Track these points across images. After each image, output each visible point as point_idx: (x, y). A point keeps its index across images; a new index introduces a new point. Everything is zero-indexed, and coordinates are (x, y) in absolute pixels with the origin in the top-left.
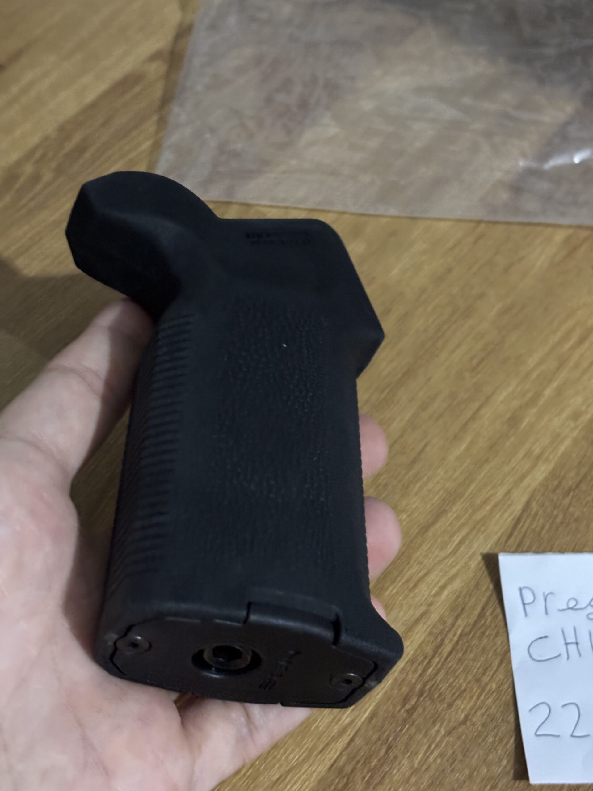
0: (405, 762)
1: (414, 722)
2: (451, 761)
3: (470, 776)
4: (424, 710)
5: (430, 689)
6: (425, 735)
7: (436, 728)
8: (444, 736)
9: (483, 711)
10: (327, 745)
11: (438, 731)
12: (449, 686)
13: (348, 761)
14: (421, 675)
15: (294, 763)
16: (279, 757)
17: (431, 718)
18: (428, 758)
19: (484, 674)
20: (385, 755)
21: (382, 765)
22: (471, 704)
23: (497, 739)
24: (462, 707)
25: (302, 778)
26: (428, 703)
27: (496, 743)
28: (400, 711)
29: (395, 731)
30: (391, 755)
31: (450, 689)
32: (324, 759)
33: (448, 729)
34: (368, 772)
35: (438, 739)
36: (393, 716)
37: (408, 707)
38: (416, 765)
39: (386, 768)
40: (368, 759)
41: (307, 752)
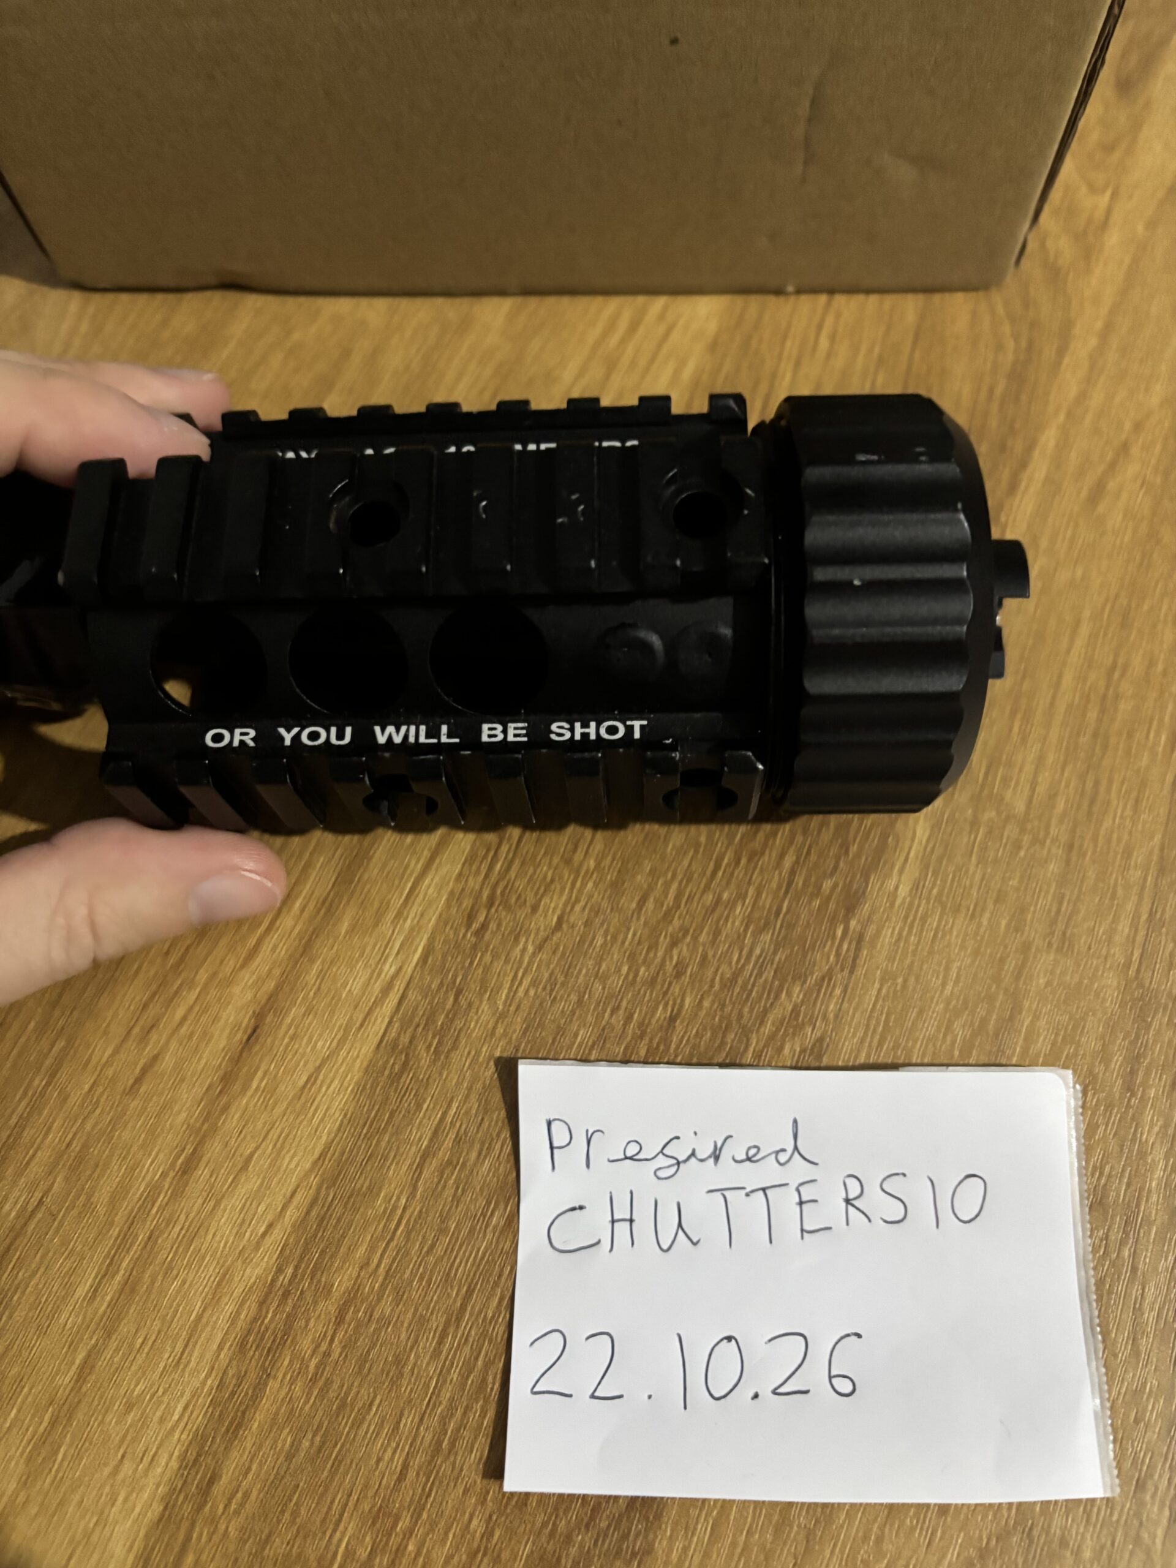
0: (485, 1006)
1: (488, 946)
2: (548, 988)
3: (580, 1001)
4: (499, 925)
5: (503, 894)
6: (507, 961)
7: (521, 946)
8: (534, 954)
9: (582, 903)
10: (368, 1014)
11: (524, 950)
12: (529, 881)
13: (403, 1029)
14: (487, 876)
15: (325, 1052)
16: (301, 1050)
17: (510, 933)
18: (515, 992)
19: (575, 850)
20: (453, 1006)
21: (452, 1021)
22: (564, 898)
23: (609, 938)
24: (552, 905)
25: (341, 1070)
26: (504, 913)
27: (609, 945)
28: (465, 935)
29: (463, 967)
30: (463, 1002)
31: (530, 885)
32: (368, 1036)
33: (538, 943)
34: (434, 1037)
35: (526, 960)
36: (457, 945)
37: (475, 926)
38: (501, 1007)
39: (459, 1024)
40: (431, 1018)
41: (342, 1031)
